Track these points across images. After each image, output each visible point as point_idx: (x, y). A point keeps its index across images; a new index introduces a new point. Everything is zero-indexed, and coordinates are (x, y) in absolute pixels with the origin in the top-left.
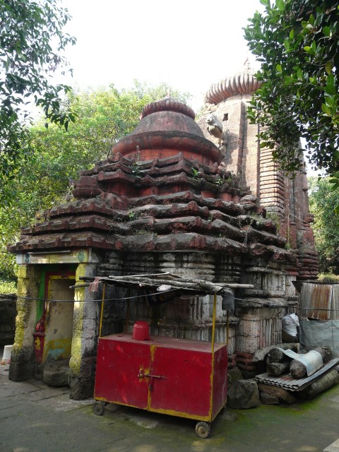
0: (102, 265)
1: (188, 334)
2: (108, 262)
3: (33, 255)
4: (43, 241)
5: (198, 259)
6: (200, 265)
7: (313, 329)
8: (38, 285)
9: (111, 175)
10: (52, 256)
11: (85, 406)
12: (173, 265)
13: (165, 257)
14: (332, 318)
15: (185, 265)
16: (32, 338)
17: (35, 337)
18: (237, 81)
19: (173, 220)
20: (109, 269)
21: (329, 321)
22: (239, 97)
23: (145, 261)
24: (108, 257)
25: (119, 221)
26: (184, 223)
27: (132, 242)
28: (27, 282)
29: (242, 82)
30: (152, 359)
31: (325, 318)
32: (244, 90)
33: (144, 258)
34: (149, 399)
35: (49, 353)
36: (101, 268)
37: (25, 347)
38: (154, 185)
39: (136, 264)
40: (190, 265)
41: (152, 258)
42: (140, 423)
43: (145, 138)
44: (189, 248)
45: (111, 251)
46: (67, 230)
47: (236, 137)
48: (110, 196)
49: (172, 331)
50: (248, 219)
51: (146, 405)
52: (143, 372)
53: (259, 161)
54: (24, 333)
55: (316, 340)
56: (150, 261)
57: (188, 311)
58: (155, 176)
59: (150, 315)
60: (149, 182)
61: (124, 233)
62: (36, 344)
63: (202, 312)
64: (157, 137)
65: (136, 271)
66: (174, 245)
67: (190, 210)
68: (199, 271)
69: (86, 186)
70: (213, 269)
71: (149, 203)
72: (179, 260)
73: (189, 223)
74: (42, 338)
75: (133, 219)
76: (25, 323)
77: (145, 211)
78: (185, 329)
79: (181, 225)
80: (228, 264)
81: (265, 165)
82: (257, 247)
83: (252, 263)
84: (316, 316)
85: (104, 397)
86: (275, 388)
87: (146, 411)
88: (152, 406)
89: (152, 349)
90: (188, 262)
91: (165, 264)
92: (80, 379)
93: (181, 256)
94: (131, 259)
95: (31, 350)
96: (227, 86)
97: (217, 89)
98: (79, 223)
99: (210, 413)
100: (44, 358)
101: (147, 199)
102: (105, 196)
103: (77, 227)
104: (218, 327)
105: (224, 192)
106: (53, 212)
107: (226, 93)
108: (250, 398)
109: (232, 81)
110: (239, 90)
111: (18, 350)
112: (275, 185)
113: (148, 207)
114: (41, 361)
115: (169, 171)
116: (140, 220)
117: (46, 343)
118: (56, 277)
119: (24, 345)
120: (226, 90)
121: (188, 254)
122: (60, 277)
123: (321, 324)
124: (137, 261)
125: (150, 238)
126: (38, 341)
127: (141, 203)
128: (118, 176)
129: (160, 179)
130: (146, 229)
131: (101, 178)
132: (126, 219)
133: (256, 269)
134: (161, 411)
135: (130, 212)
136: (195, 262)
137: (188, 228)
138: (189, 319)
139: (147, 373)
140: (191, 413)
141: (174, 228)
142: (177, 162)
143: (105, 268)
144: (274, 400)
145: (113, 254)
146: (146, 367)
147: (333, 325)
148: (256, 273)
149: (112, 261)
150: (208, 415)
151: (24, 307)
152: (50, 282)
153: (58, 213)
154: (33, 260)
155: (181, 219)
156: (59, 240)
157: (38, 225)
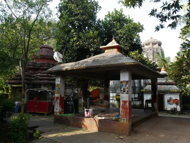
2: (30, 86)
8: (14, 91)
9: (31, 67)
12: (43, 87)
13: (42, 85)
19: (44, 78)
25: (32, 77)
28: (11, 90)
30: (37, 104)
33: (37, 85)
41: (39, 85)
45: (30, 84)
48: (30, 72)
60: (40, 68)
61: (33, 80)
75: (35, 77)
88: (37, 112)
93: (45, 85)
94: (35, 85)
101: (39, 72)
113: (39, 74)
115: (44, 66)
116: (37, 77)
125: (39, 81)
127: (37, 73)
129: (42, 68)
130: (38, 79)
131: (28, 67)
132: (34, 77)
134: (39, 112)
135: (35, 75)
137: (46, 79)
139: (36, 106)
142: (46, 64)
143: (29, 88)
152: (16, 90)
154: (13, 86)
155: (45, 77)
156: (19, 82)
157: (14, 78)
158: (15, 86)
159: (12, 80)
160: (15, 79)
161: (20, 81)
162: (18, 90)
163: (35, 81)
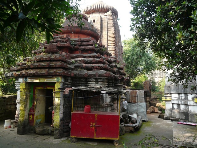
0: (66, 83)
1: (100, 109)
2: (68, 81)
3: (29, 78)
4: (37, 72)
5: (104, 81)
6: (104, 83)
7: (130, 106)
8: (30, 92)
9: (64, 44)
10: (41, 79)
11: (64, 141)
12: (94, 83)
13: (91, 80)
14: (137, 102)
15: (99, 83)
16: (28, 115)
17: (29, 115)
18: (99, 6)
19: (93, 65)
20: (68, 85)
21: (137, 103)
22: (98, 13)
23: (82, 81)
24: (68, 79)
25: (70, 64)
26: (99, 67)
27: (78, 74)
28: (25, 90)
29: (100, 7)
30: (96, 119)
31: (135, 102)
32: (101, 10)
33: (81, 80)
34: (95, 134)
35: (36, 121)
36: (65, 84)
37: (25, 120)
38: (80, 49)
39: (78, 82)
40: (101, 83)
41: (85, 80)
42: (91, 144)
43: (73, 29)
44: (104, 76)
45: (68, 77)
46: (50, 68)
47: (98, 30)
48: (64, 53)
49: (93, 109)
50: (116, 65)
51: (94, 137)
52: (92, 124)
53: (108, 41)
54: (25, 113)
55: (132, 110)
56: (84, 81)
57: (100, 100)
58: (80, 46)
59: (84, 103)
60: (78, 48)
61: (72, 69)
62: (30, 118)
63: (104, 101)
64: (78, 29)
65: (77, 85)
66: (97, 75)
67: (101, 61)
68: (104, 85)
69: (52, 48)
70: (107, 85)
71: (80, 57)
72: (97, 81)
73: (101, 66)
74: (33, 115)
75: (74, 63)
76: (25, 109)
77: (79, 60)
78: (99, 108)
79: (98, 67)
80: (111, 83)
81: (110, 43)
82: (119, 76)
83: (118, 82)
84: (132, 101)
85: (75, 136)
86: (129, 127)
87: (94, 139)
88: (96, 137)
89: (96, 115)
90: (100, 82)
91: (91, 83)
92: (59, 130)
93: (97, 79)
94: (76, 80)
95: (27, 121)
96: (94, 8)
97: (90, 8)
98: (55, 65)
99: (119, 137)
100: (34, 123)
101: (79, 55)
102: (61, 53)
103: (55, 66)
104: (108, 107)
105: (105, 54)
106: (39, 59)
107: (94, 11)
108: (123, 131)
109: (97, 6)
110: (99, 10)
111: (22, 121)
112: (114, 51)
113: (80, 59)
114: (33, 125)
115: (86, 44)
116: (77, 64)
117: (35, 117)
118: (40, 88)
119: (25, 118)
120: (94, 9)
121: (100, 79)
122: (42, 88)
123: (134, 104)
124: (78, 81)
125: (86, 72)
126: (31, 116)
127: (76, 57)
128: (68, 45)
129: (83, 47)
130: (82, 68)
131: (59, 45)
132: (72, 63)
133: (119, 84)
134: (100, 138)
135: (72, 60)
136: (102, 82)
137: (101, 68)
138: (100, 104)
139: (94, 125)
140: (111, 138)
141: (94, 68)
142: (90, 41)
143: (67, 84)
144: (129, 131)
145: (70, 78)
146: (93, 122)
147: (138, 105)
148: (119, 86)
149: (69, 81)
150: (118, 137)
151: (25, 101)
152: (36, 90)
153: (42, 60)
154: (29, 80)
155: (97, 65)
156: (47, 72)
157: (32, 65)
158: (37, 81)
159: (29, 68)
160: (35, 68)
161: (47, 70)
162: (39, 90)
163: (75, 72)
